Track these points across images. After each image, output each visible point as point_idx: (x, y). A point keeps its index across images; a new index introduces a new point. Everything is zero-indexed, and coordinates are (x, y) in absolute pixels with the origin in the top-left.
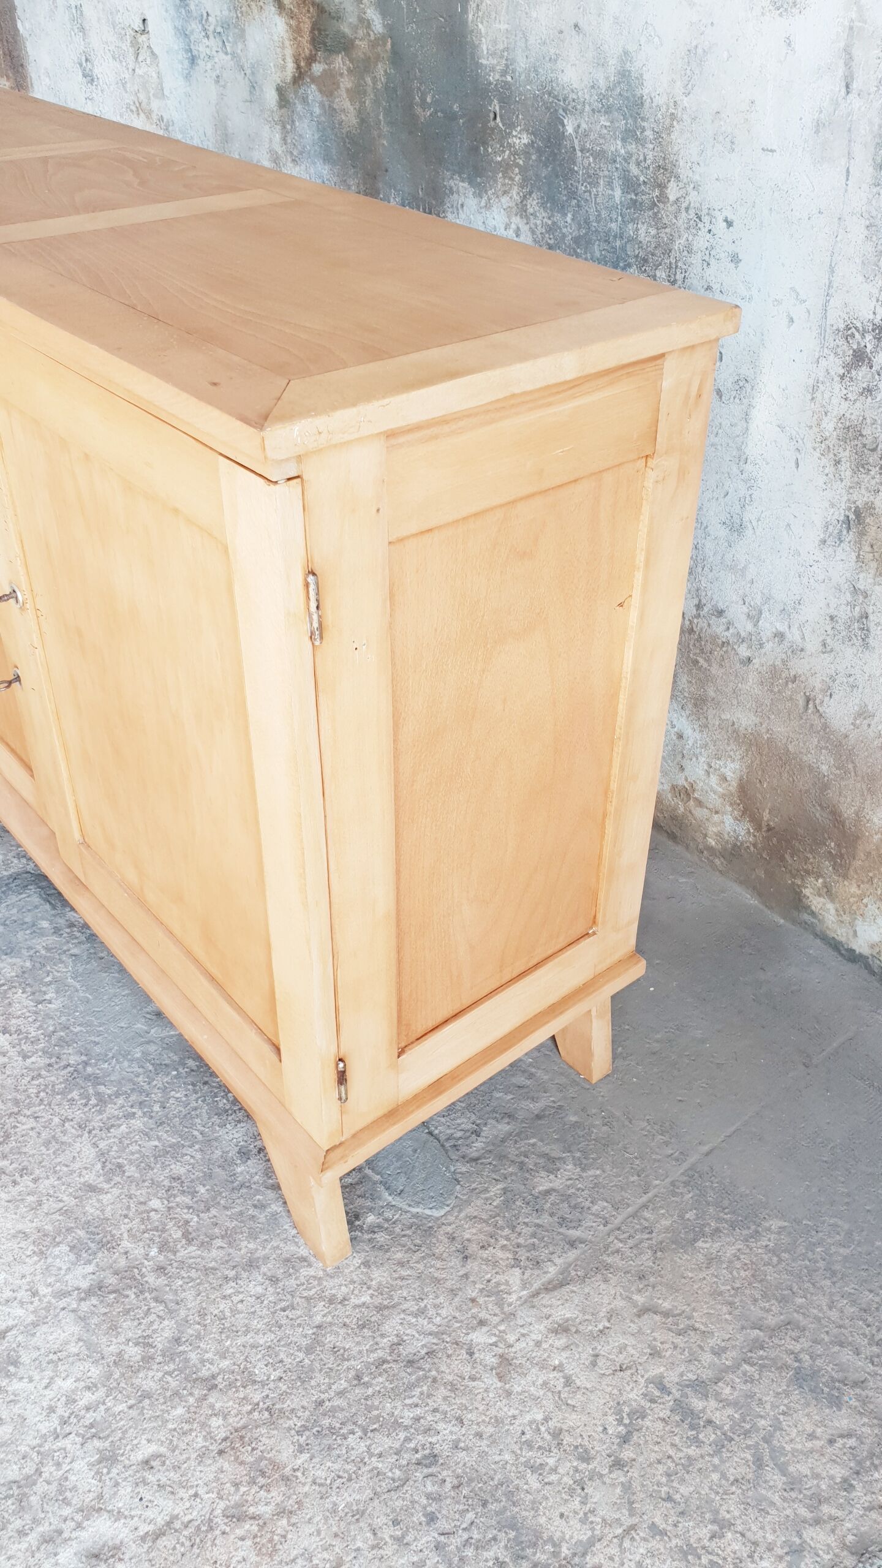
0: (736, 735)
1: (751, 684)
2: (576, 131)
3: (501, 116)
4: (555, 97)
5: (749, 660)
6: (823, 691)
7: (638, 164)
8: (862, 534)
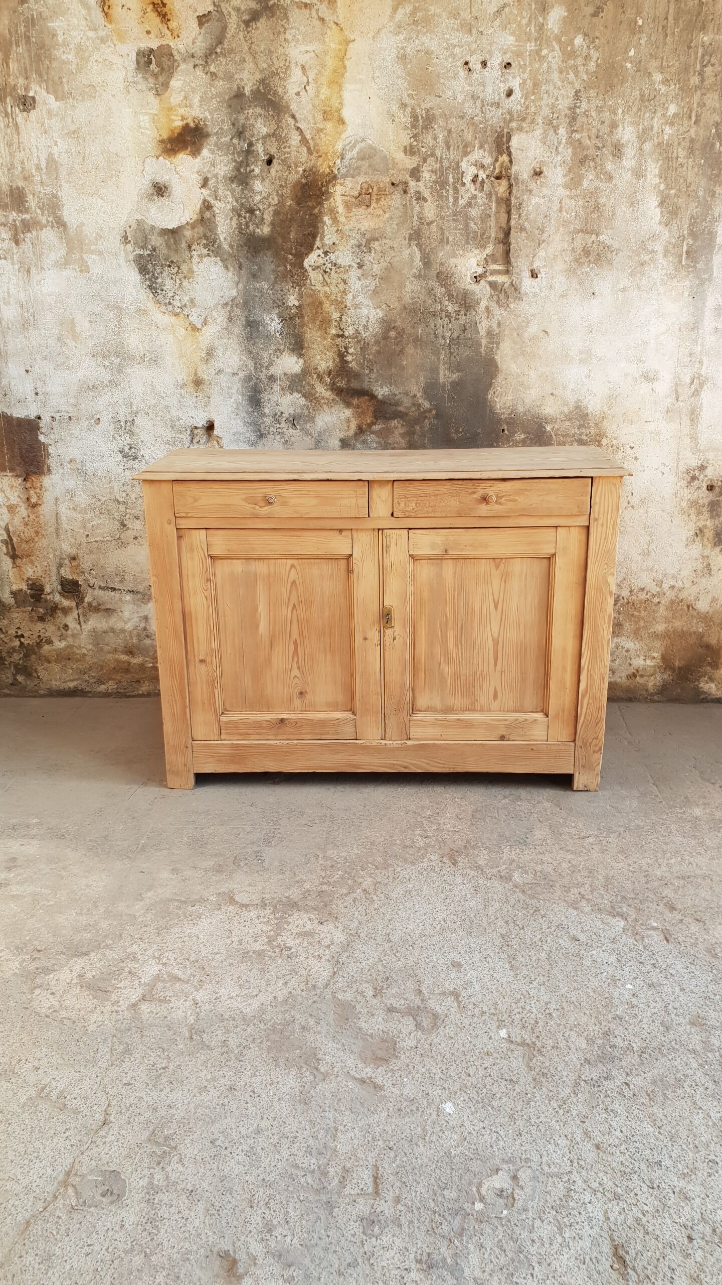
0: (656, 636)
1: (662, 611)
2: (552, 429)
3: (508, 430)
4: (542, 419)
5: (659, 603)
6: (695, 600)
7: (586, 435)
8: (703, 536)
